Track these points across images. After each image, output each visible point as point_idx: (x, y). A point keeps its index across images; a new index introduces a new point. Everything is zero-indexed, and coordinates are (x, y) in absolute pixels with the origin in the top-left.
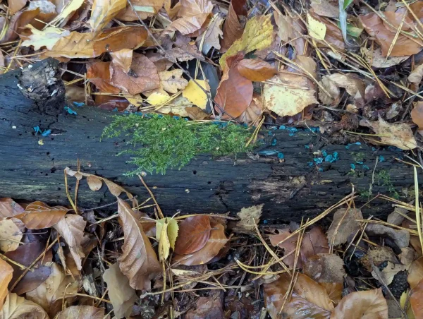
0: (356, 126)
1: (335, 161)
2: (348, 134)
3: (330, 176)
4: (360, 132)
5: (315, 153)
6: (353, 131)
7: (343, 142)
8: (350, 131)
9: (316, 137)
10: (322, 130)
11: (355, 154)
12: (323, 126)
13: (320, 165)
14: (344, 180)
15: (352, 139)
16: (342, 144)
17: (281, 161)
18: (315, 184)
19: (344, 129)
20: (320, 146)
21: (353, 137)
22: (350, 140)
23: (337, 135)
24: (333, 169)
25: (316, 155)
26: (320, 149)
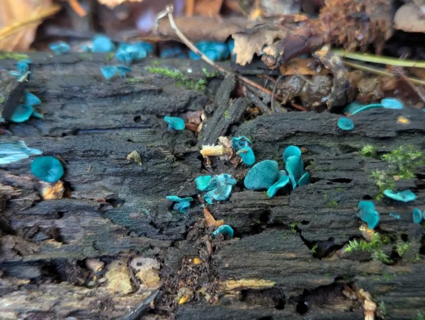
0: (380, 33)
1: (288, 189)
2: (348, 64)
3: (265, 258)
4: (395, 56)
5: (207, 150)
6: (371, 49)
7: (328, 100)
8: (358, 50)
9: (219, 78)
10: (242, 52)
11: (378, 154)
12: (249, 34)
13: (223, 209)
14: (328, 280)
15: (366, 87)
16: (323, 106)
17: (47, 193)
18: (193, 301)
19: (336, 45)
20: (228, 117)
21: (370, 75)
22: (357, 92)
23: (303, 71)
24: (278, 224)
25: (213, 158)
26: (228, 133)
